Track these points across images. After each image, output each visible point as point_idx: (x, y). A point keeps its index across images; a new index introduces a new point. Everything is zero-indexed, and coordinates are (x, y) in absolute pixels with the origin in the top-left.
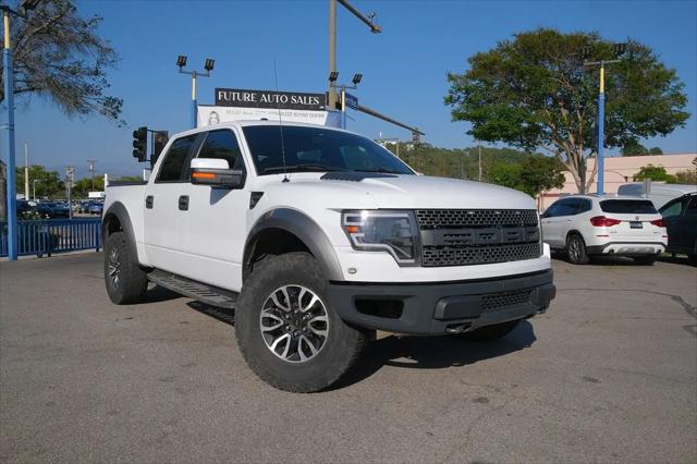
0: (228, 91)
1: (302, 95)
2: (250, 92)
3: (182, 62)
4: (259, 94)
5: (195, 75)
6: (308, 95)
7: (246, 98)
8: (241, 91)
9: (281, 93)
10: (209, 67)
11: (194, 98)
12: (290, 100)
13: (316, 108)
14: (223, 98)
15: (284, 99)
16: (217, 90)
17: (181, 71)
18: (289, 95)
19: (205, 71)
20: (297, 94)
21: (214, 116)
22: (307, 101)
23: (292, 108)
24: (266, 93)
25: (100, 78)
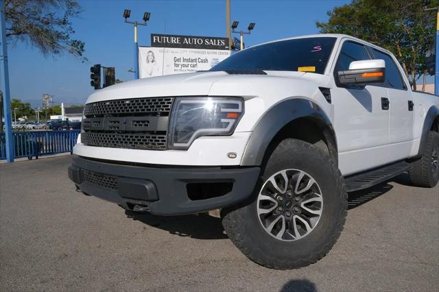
0: (160, 36)
1: (213, 39)
2: (176, 36)
3: (127, 15)
4: (182, 38)
5: (137, 24)
6: (217, 39)
7: (173, 41)
8: (169, 36)
9: (198, 37)
10: (146, 19)
11: (136, 41)
12: (204, 42)
13: (223, 48)
14: (156, 41)
15: (200, 41)
16: (152, 35)
17: (126, 22)
18: (204, 38)
19: (143, 22)
20: (209, 38)
21: (151, 54)
22: (216, 43)
23: (206, 48)
24: (187, 37)
25: (68, 26)
